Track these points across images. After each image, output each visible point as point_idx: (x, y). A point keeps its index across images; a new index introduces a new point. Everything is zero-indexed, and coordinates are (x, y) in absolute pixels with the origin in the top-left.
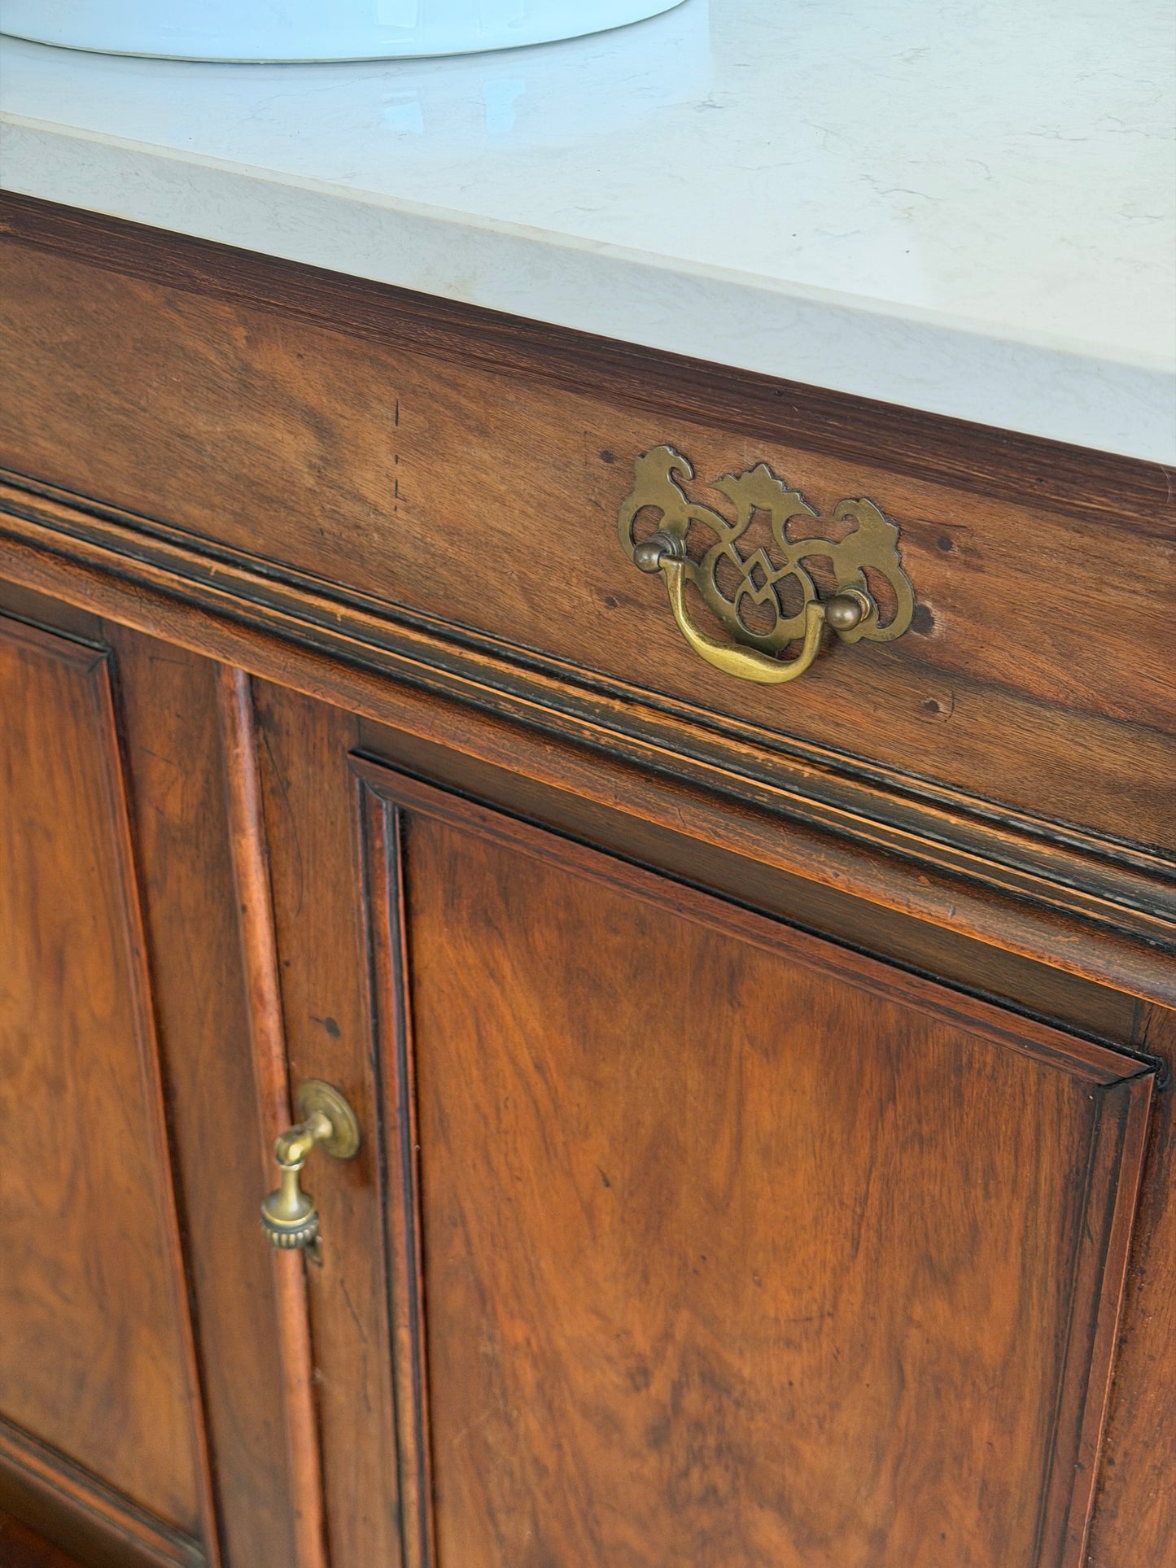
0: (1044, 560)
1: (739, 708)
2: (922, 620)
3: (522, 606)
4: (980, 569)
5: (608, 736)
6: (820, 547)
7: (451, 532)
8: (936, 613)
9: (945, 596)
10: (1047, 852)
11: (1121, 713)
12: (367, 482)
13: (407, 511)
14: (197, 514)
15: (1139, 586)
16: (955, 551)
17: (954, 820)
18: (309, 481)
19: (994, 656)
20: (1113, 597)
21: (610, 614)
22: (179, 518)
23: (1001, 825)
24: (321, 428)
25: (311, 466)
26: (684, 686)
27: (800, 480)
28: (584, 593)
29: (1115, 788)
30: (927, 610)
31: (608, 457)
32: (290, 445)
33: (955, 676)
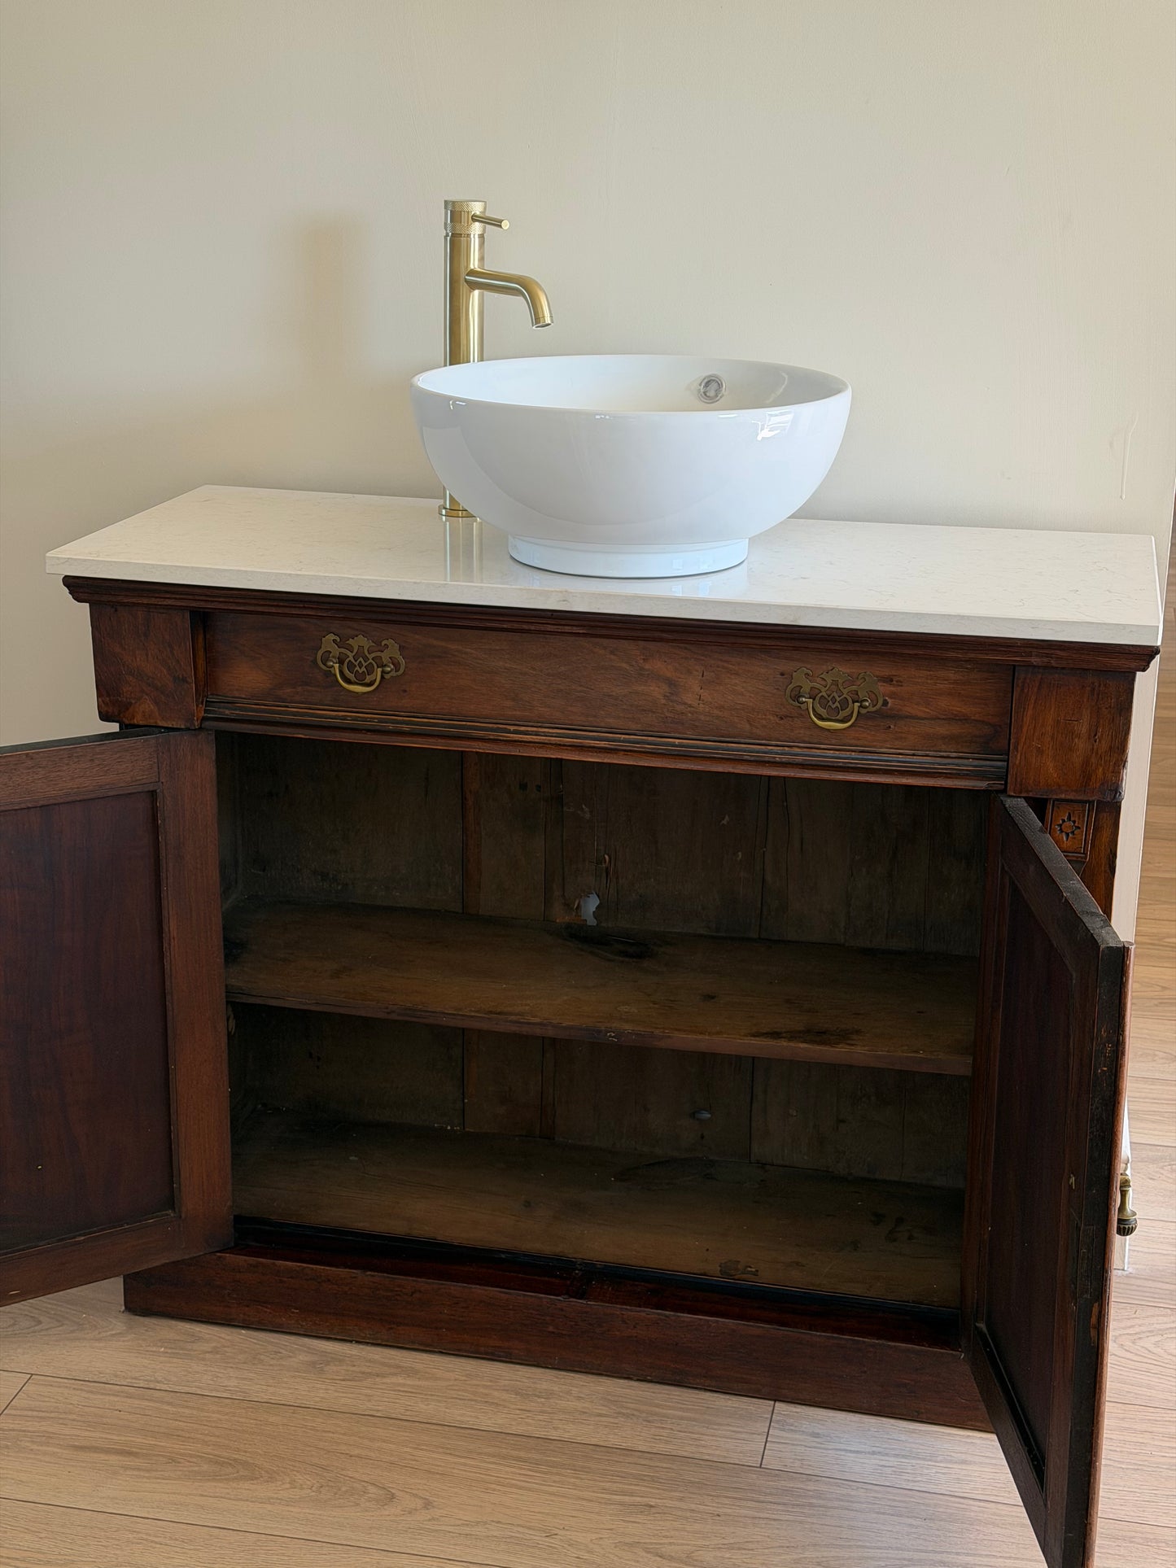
0: (920, 680)
1: (826, 742)
2: (885, 703)
3: (748, 726)
4: (902, 686)
5: (785, 758)
6: (854, 688)
7: (721, 708)
8: (889, 700)
9: (893, 695)
10: (929, 759)
11: (943, 717)
12: (689, 698)
13: (703, 704)
14: (611, 721)
15: (946, 682)
16: (894, 682)
17: (900, 756)
18: (663, 701)
19: (907, 709)
20: (939, 686)
21: (781, 722)
22: (603, 724)
23: (914, 755)
24: (671, 683)
25: (665, 696)
26: (807, 739)
27: (848, 671)
28: (771, 717)
29: (943, 738)
30: (886, 700)
31: (782, 674)
32: (657, 691)
33: (895, 717)
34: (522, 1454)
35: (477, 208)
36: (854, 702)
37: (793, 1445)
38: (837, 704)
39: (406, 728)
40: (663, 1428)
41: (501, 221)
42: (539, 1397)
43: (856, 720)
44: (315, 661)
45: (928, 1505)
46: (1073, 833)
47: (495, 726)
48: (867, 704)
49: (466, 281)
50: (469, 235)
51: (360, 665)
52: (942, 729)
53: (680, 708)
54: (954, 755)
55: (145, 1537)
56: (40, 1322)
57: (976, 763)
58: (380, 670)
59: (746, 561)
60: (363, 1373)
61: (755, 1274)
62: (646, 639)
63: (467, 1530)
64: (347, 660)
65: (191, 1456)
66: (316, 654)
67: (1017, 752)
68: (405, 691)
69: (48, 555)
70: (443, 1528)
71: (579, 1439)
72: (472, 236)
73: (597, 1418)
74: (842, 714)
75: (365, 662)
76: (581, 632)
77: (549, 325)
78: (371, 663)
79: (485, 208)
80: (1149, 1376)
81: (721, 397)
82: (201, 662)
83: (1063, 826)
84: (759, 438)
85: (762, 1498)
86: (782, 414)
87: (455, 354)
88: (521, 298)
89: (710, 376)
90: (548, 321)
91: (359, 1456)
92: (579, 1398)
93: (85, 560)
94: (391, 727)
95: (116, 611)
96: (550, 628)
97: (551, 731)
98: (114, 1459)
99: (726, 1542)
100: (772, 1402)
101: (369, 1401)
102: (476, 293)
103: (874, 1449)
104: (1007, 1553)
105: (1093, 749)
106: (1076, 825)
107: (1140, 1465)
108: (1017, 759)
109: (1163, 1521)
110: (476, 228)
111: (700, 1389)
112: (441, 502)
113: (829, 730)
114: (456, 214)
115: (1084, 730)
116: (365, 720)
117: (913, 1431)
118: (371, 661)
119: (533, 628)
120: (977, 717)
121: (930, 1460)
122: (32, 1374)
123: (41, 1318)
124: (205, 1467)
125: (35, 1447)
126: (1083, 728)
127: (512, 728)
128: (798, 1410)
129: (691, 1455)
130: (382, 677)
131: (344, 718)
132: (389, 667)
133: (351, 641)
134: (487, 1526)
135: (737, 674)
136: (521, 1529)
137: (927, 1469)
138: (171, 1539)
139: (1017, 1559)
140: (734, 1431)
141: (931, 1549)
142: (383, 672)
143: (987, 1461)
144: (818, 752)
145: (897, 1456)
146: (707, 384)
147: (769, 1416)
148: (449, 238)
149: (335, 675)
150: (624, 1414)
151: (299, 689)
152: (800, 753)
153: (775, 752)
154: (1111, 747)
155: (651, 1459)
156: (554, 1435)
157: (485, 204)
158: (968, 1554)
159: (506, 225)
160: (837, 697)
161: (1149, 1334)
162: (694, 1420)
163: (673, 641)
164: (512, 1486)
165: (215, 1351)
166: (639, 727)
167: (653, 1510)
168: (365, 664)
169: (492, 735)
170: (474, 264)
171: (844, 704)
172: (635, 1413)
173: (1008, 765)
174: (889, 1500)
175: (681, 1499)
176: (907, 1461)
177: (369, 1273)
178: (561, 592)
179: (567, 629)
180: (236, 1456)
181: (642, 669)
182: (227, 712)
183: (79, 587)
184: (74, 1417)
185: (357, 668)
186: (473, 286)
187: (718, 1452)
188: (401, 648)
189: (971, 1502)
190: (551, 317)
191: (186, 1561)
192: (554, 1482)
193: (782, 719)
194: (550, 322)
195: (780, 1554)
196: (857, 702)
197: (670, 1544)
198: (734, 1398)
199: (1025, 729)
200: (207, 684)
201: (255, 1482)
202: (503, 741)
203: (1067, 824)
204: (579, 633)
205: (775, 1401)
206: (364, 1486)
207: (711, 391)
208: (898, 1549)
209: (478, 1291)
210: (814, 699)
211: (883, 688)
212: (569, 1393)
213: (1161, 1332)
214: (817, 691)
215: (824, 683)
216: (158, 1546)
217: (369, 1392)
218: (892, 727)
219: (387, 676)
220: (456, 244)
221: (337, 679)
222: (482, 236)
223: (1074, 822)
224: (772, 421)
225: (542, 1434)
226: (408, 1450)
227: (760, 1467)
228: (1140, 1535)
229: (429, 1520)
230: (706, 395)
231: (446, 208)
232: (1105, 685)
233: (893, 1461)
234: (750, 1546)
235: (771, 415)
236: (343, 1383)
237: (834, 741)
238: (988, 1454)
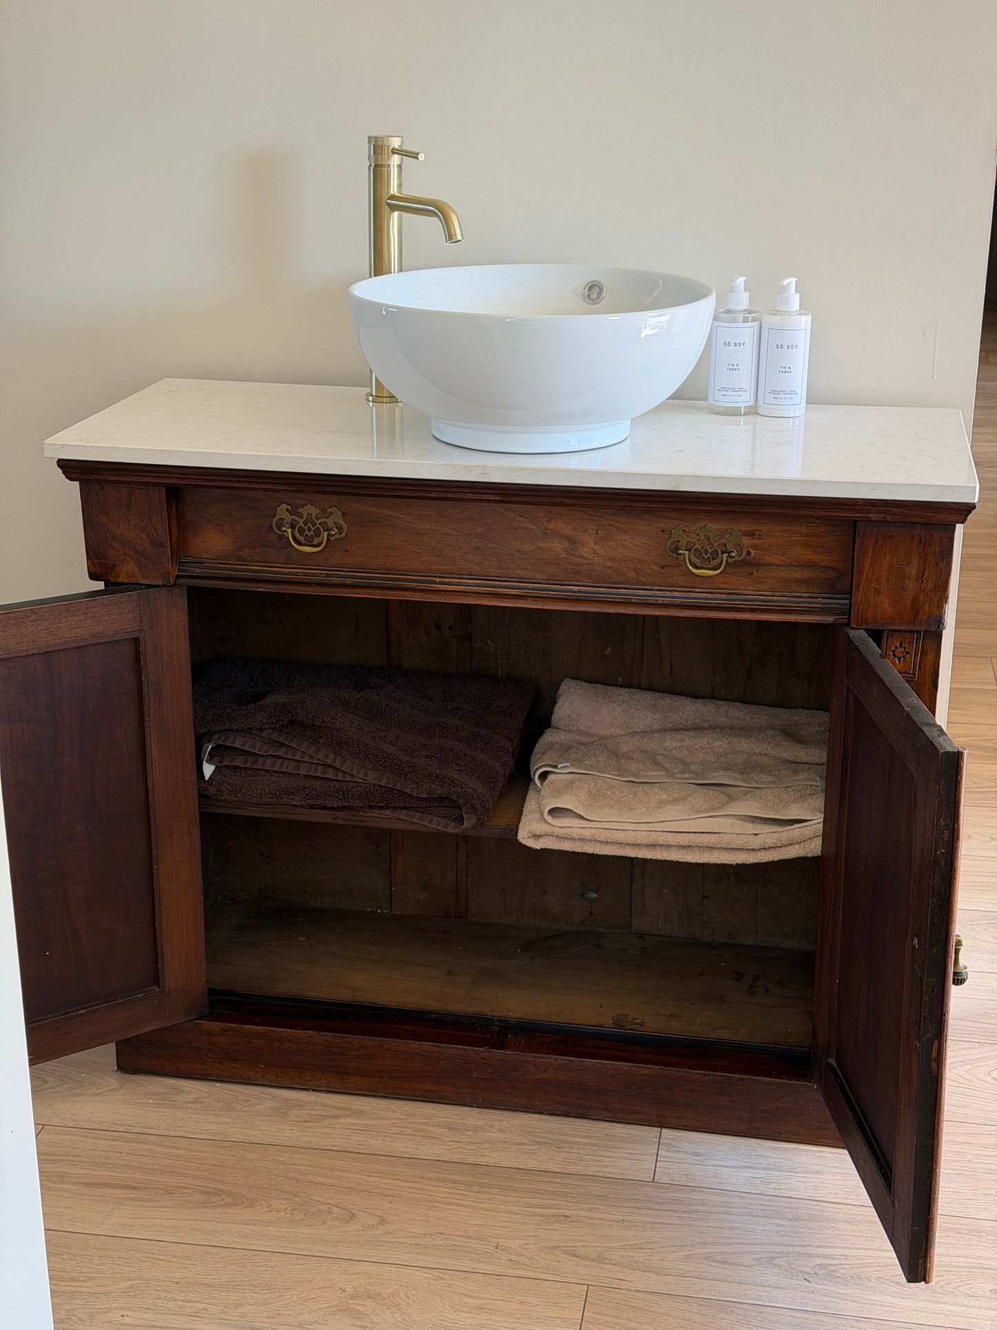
0: (777, 534)
1: (700, 586)
2: (749, 553)
3: (634, 574)
4: (762, 539)
5: (666, 600)
6: (723, 541)
7: (612, 560)
8: (752, 551)
9: (755, 547)
10: (785, 598)
11: (797, 564)
12: (585, 552)
13: (598, 557)
14: (521, 573)
15: (799, 535)
16: (756, 536)
17: (762, 597)
18: (564, 555)
19: (766, 558)
20: (793, 539)
21: (663, 571)
22: (514, 576)
23: (773, 596)
24: (571, 540)
25: (565, 551)
26: (683, 584)
27: (718, 527)
28: (654, 567)
29: (797, 582)
30: (749, 551)
31: (663, 531)
32: (559, 547)
33: (757, 564)
34: (457, 1178)
35: (396, 143)
36: (723, 553)
37: (679, 1163)
38: (709, 555)
39: (349, 581)
40: (571, 1153)
41: (418, 154)
42: (467, 1131)
43: (725, 567)
44: (270, 527)
45: (791, 1208)
46: (904, 657)
47: (424, 578)
48: (734, 554)
49: (388, 205)
50: (389, 166)
51: (309, 529)
52: (797, 574)
53: (578, 560)
54: (806, 595)
55: (151, 1255)
56: (46, 1082)
57: (825, 601)
58: (326, 533)
59: (629, 439)
60: (320, 1115)
61: (642, 1024)
62: (550, 504)
63: (417, 1241)
64: (299, 525)
65: (184, 1188)
66: (272, 522)
67: (859, 591)
68: (347, 551)
69: (47, 441)
70: (397, 1240)
71: (503, 1164)
72: (392, 166)
73: (517, 1147)
74: (714, 563)
75: (313, 527)
76: (496, 499)
77: (459, 241)
78: (318, 528)
79: (402, 143)
80: (964, 1098)
81: (603, 299)
82: (175, 529)
83: (896, 652)
84: (643, 336)
85: (657, 1207)
86: (660, 315)
87: (379, 267)
88: (436, 219)
89: (591, 282)
90: (459, 238)
91: (321, 1184)
92: (500, 1130)
93: (77, 446)
94: (336, 580)
95: (102, 487)
96: (469, 496)
97: (471, 581)
98: (119, 1193)
99: (630, 1243)
100: (660, 1129)
101: (328, 1138)
102: (396, 214)
103: (745, 1164)
104: (859, 1244)
105: (921, 588)
106: (907, 650)
107: (961, 1170)
108: (858, 597)
109: (983, 1215)
110: (396, 159)
111: (599, 1120)
112: (368, 390)
113: (702, 577)
114: (378, 147)
115: (914, 573)
116: (314, 575)
117: (775, 1149)
118: (318, 526)
119: (456, 496)
120: (825, 564)
121: (791, 1172)
122: (44, 1125)
123: (48, 1078)
124: (196, 1197)
125: (52, 1185)
126: (913, 571)
127: (438, 580)
128: (679, 1134)
129: (596, 1174)
130: (328, 539)
131: (297, 574)
132: (334, 530)
133: (301, 510)
134: (434, 1237)
135: (625, 531)
136: (461, 1239)
137: (789, 1179)
138: (172, 1256)
139: (867, 1249)
140: (629, 1153)
141: (796, 1243)
142: (329, 535)
143: (837, 1170)
144: (693, 595)
145: (764, 1169)
146: (590, 289)
147: (657, 1140)
148: (372, 168)
149: (288, 538)
150: (538, 1142)
151: (258, 550)
152: (677, 596)
153: (658, 595)
154: (935, 587)
155: (563, 1178)
156: (482, 1161)
157: (402, 140)
158: (827, 1247)
159: (422, 157)
160: (708, 549)
161: (961, 1064)
162: (597, 1145)
163: (573, 505)
164: (453, 1204)
165: (195, 1101)
166: (544, 577)
167: (568, 1219)
168: (313, 529)
169: (421, 585)
170: (394, 190)
171: (715, 554)
172: (547, 1141)
173: (850, 602)
174: (761, 1205)
175: (590, 1210)
176: (772, 1173)
177: (322, 1033)
178: (481, 466)
179: (485, 497)
180: (221, 1187)
181: (546, 528)
182: (197, 570)
183: (70, 468)
184: (82, 1159)
185: (307, 532)
186: (393, 208)
187: (617, 1171)
188: (344, 515)
189: (827, 1204)
190: (462, 234)
191: (186, 1274)
192: (486, 1199)
193: (663, 567)
194: (460, 239)
195: (674, 1252)
196: (726, 553)
197: (585, 1246)
198: (628, 1126)
199: (865, 574)
200: (179, 548)
201: (239, 1207)
202: (431, 590)
203: (899, 649)
204: (494, 500)
205: (661, 1127)
206: (329, 1208)
207: (593, 293)
208: (769, 1244)
209: (414, 1045)
210: (690, 551)
211: (746, 541)
212: (492, 1126)
213: (971, 1062)
214: (692, 545)
215: (698, 538)
216: (162, 1262)
217: (326, 1131)
218: (754, 573)
219: (331, 538)
220: (378, 173)
221: (289, 541)
222: (400, 166)
223: (905, 648)
224: (653, 321)
225: (471, 1160)
226: (364, 1177)
227: (653, 1182)
228: (964, 1227)
229: (385, 1234)
230: (589, 297)
231: (369, 142)
232: (931, 535)
233: (762, 1173)
234: (650, 1246)
235: (651, 317)
236: (305, 1124)
237: (706, 586)
238: (839, 1165)
